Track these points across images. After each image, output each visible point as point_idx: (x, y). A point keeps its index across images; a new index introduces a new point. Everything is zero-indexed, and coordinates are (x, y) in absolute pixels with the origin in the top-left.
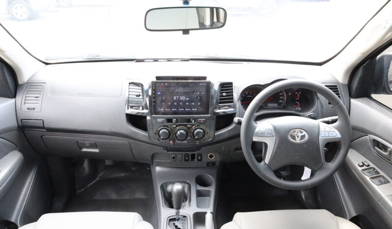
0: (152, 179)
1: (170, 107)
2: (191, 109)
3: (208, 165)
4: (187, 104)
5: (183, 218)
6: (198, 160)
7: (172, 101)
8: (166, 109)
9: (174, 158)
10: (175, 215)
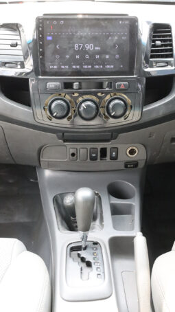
0: (39, 195)
1: (69, 63)
2: (104, 66)
3: (126, 166)
4: (97, 57)
5: (93, 246)
6: (112, 158)
7: (71, 52)
8: (63, 67)
9: (73, 155)
10: (80, 240)
